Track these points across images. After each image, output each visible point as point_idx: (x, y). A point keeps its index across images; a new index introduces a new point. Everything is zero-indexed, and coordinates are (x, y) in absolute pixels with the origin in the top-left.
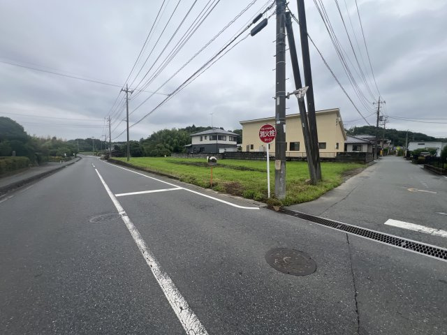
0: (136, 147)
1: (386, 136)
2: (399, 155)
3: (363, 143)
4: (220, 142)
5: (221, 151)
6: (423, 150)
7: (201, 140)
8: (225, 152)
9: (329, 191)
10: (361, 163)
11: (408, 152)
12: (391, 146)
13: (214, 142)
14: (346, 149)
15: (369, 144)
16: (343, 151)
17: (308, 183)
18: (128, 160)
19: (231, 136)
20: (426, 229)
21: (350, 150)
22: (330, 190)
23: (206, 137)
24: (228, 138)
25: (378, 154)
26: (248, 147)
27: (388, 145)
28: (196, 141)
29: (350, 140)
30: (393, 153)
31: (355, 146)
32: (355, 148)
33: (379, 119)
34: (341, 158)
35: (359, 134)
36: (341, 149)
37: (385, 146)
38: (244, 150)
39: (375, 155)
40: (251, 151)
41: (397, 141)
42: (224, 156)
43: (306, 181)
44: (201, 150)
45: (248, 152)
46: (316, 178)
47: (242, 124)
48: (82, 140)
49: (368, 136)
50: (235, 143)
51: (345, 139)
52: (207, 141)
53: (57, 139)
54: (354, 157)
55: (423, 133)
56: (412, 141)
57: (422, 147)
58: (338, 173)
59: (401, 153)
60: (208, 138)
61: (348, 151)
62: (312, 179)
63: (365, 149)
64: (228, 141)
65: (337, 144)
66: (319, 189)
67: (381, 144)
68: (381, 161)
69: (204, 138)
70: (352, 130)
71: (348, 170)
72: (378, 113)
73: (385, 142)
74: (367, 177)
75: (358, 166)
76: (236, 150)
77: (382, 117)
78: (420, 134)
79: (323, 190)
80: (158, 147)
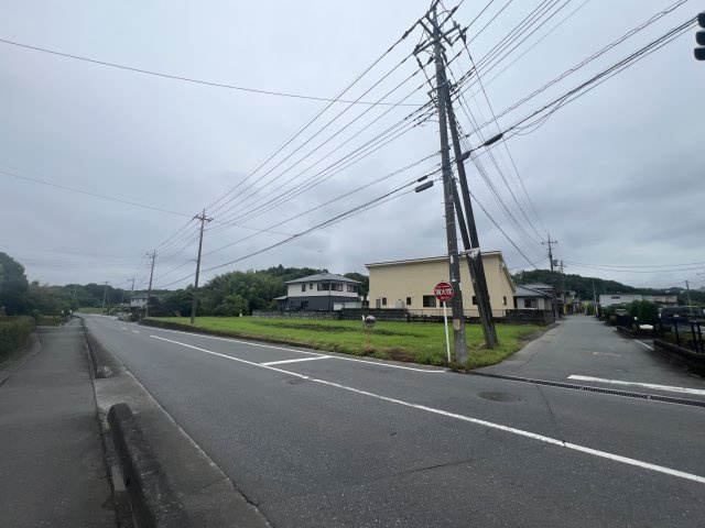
0: (188, 299)
1: (567, 284)
2: (589, 314)
3: (539, 297)
4: (334, 293)
5: (337, 307)
6: (620, 307)
7: (303, 290)
8: (344, 309)
9: (510, 356)
10: (540, 325)
11: (600, 309)
12: (577, 300)
13: (325, 293)
14: (516, 306)
15: (546, 298)
16: (512, 308)
17: (482, 348)
18: (192, 322)
19: (349, 285)
20: (601, 380)
21: (521, 306)
22: (511, 354)
23: (311, 285)
24: (345, 288)
25: (561, 312)
26: (378, 301)
27: (572, 299)
28: (294, 292)
29: (520, 291)
30: (580, 311)
31: (529, 300)
32: (527, 305)
33: (554, 263)
34: (513, 317)
35: (530, 282)
36: (511, 306)
37: (569, 301)
38: (372, 305)
39: (557, 314)
40: (382, 307)
41: (584, 292)
42: (342, 315)
43: (481, 345)
44: (303, 305)
45: (378, 309)
46: (492, 343)
47: (368, 268)
48: (79, 287)
49: (542, 286)
50: (355, 295)
51: (514, 291)
52: (313, 292)
53: (41, 285)
54: (529, 317)
55: (617, 281)
56: (603, 293)
57: (617, 302)
58: (514, 337)
59: (590, 312)
60: (315, 287)
61: (519, 308)
62: (488, 343)
63: (541, 305)
64: (345, 293)
65: (505, 298)
66: (498, 353)
67: (562, 298)
68: (565, 322)
69: (308, 287)
70: (519, 275)
71: (525, 334)
72: (551, 256)
73: (567, 295)
74: (549, 342)
75: (536, 328)
76: (359, 306)
77: (556, 261)
78: (612, 283)
79: (504, 354)
80: (229, 301)
